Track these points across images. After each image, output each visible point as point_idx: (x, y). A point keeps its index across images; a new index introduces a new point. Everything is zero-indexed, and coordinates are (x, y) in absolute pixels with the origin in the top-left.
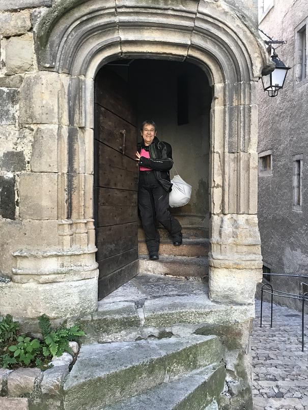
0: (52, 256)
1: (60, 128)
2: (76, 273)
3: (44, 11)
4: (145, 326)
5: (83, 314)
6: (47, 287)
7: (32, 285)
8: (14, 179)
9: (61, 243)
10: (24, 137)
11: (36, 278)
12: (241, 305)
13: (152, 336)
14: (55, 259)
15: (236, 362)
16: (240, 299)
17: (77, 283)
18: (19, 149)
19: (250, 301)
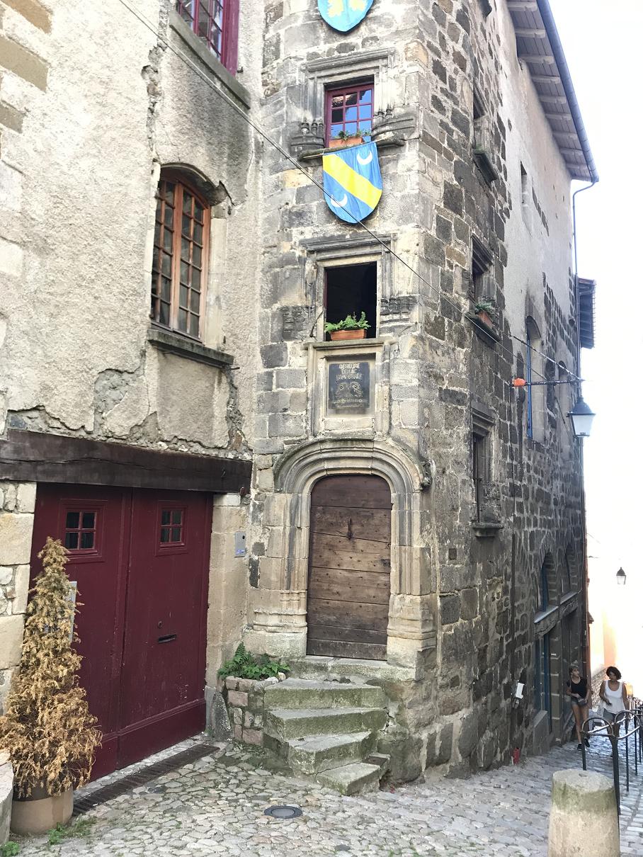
0: (275, 614)
1: (285, 528)
2: (289, 627)
3: (278, 456)
4: (331, 672)
5: (292, 657)
6: (271, 635)
7: (262, 632)
8: (258, 561)
9: (281, 606)
10: (265, 533)
11: (265, 627)
12: (404, 667)
13: (335, 680)
14: (277, 616)
15: (396, 711)
16: (403, 662)
17: (288, 635)
18: (262, 541)
19: (411, 665)
